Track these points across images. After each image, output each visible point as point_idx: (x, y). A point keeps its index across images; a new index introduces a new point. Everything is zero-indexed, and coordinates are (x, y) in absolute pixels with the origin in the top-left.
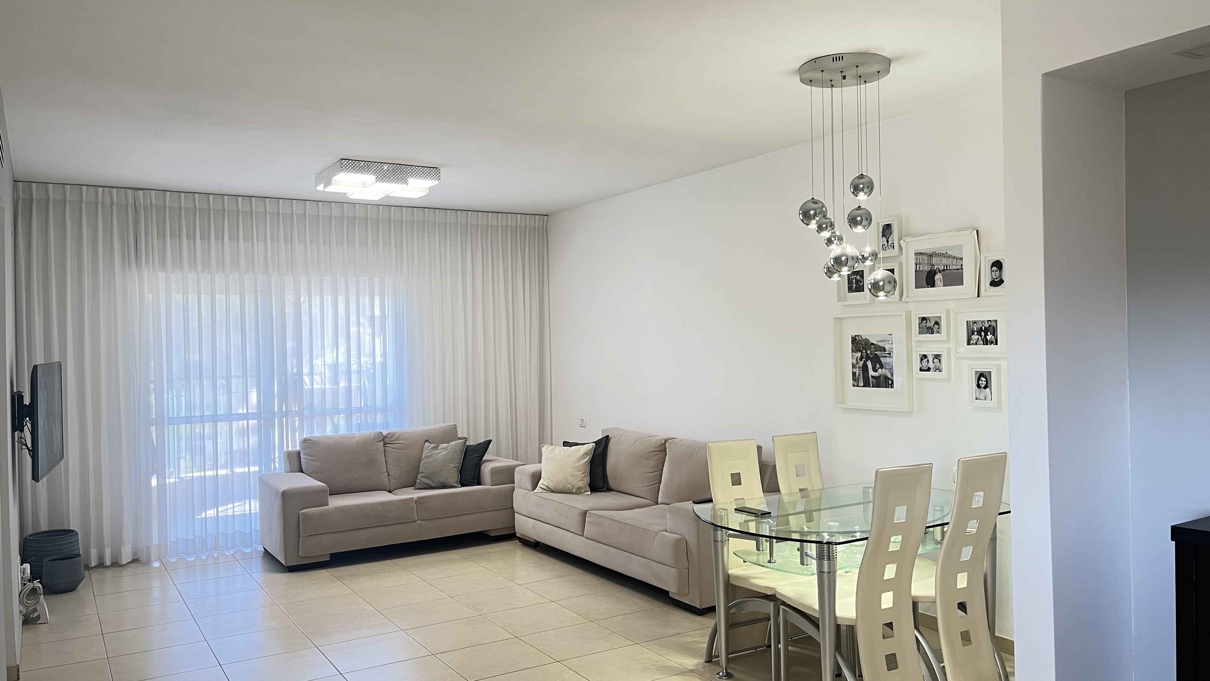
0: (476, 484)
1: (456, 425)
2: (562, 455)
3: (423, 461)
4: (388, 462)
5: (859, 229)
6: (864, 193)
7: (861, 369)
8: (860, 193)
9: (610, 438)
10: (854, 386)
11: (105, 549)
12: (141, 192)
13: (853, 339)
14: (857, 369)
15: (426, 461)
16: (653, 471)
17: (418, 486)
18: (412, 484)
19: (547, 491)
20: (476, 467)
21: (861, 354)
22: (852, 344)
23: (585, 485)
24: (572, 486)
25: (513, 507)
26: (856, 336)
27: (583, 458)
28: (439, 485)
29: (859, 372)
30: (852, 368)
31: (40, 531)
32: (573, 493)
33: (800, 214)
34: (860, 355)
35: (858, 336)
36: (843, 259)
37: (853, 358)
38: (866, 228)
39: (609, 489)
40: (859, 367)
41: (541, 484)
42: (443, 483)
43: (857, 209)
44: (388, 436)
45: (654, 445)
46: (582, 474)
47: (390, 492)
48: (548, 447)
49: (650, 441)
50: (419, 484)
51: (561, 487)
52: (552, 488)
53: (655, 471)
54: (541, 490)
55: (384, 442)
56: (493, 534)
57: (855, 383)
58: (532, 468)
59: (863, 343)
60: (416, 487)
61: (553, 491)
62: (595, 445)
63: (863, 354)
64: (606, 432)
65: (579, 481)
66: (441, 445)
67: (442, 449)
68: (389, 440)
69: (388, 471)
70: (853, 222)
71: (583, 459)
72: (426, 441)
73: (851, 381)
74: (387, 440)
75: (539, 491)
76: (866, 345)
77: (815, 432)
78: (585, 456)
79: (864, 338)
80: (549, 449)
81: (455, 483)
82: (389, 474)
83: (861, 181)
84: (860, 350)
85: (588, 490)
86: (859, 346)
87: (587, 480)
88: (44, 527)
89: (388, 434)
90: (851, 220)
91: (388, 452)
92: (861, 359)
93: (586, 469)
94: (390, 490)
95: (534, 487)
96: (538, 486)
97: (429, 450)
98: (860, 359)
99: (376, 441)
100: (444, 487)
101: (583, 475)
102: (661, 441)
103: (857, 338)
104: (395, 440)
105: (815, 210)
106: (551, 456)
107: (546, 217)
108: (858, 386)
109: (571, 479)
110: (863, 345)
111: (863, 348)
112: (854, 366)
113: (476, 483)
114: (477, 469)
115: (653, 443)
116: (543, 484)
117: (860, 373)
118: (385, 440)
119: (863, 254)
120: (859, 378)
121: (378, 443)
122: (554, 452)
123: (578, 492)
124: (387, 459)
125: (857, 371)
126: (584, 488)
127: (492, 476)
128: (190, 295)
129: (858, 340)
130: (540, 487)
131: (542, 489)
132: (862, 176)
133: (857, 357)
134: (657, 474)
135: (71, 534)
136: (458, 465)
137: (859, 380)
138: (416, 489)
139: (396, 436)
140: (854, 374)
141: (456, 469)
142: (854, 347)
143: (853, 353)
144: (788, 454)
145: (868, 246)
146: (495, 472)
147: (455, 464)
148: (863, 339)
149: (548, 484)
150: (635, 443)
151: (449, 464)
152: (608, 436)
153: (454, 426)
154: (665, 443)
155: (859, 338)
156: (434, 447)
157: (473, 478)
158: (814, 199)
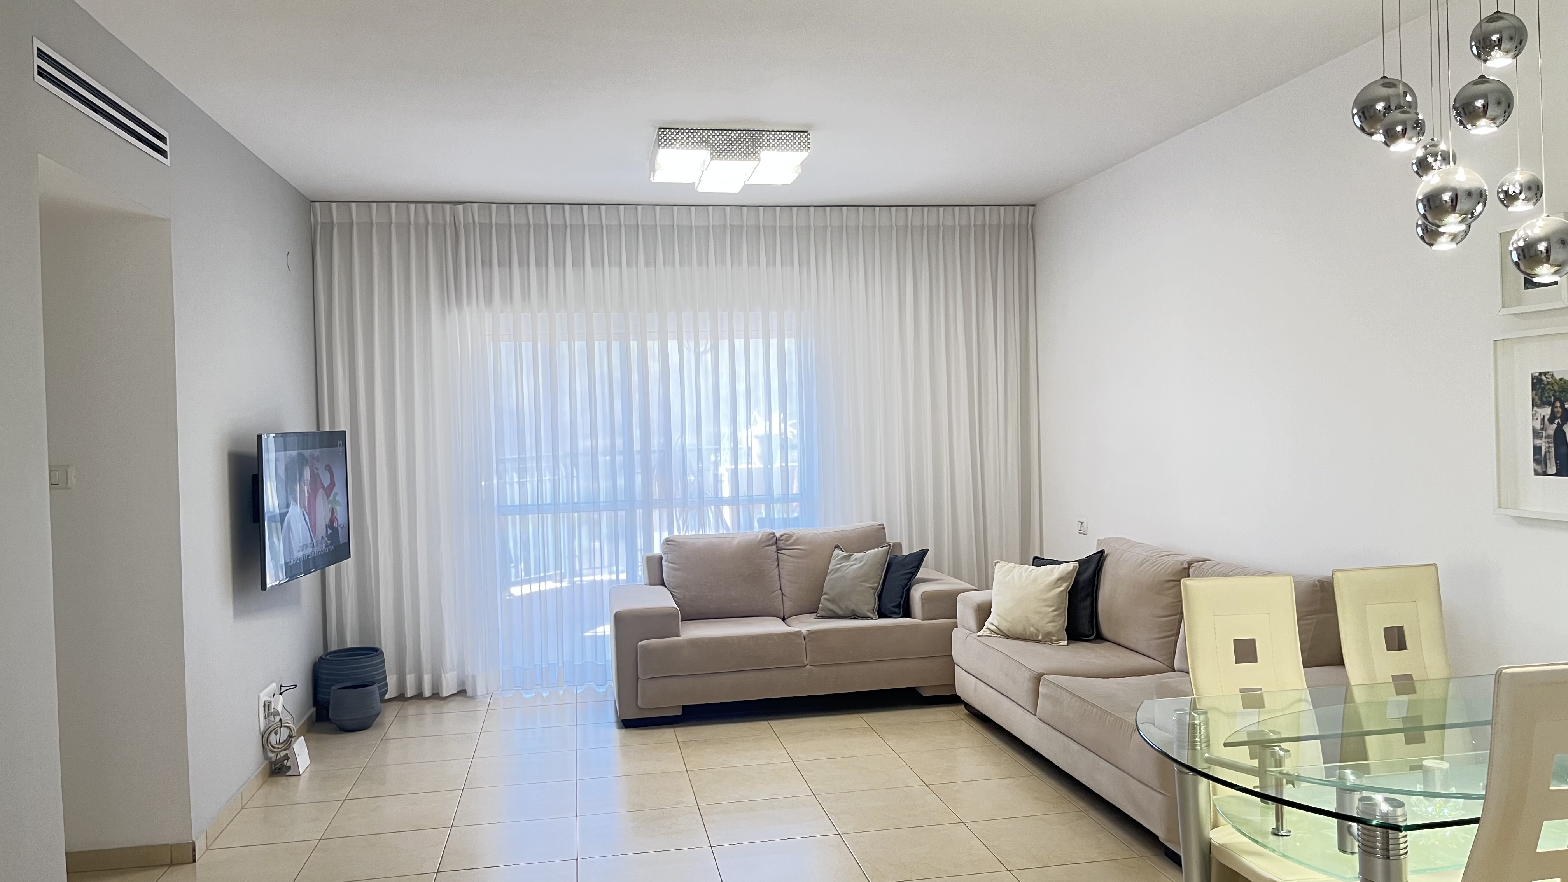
0: (900, 616)
1: (883, 525)
2: (1024, 578)
3: (829, 576)
4: (782, 575)
5: (1484, 128)
6: (1504, 51)
7: (1551, 440)
8: (1493, 53)
9: (1107, 555)
10: (1536, 473)
11: (423, 677)
12: (461, 207)
13: (1535, 381)
14: (1544, 440)
15: (833, 576)
16: (1165, 613)
17: (820, 613)
18: (812, 609)
19: (998, 635)
20: (903, 590)
21: (1552, 411)
22: (1532, 390)
23: (1058, 630)
24: (1037, 630)
25: (952, 655)
26: (1540, 374)
27: (1057, 586)
28: (848, 613)
29: (1547, 445)
30: (1533, 439)
31: (346, 647)
32: (1038, 642)
33: (1353, 115)
34: (1549, 412)
35: (1545, 374)
36: (1446, 197)
37: (1535, 418)
38: (1498, 122)
39: (1100, 638)
40: (1548, 437)
41: (988, 622)
42: (853, 610)
43: (1476, 83)
44: (782, 538)
45: (1169, 570)
46: (1054, 611)
47: (784, 619)
48: (1004, 564)
49: (1167, 562)
50: (822, 610)
51: (1019, 629)
52: (1006, 632)
53: (1171, 613)
54: (988, 633)
55: (777, 547)
56: (925, 693)
57: (1539, 468)
58: (980, 596)
59: (1556, 388)
60: (819, 615)
61: (1008, 636)
62: (1078, 565)
63: (1556, 410)
64: (1102, 544)
65: (1048, 623)
66: (856, 554)
67: (856, 560)
68: (783, 543)
69: (782, 589)
70: (1465, 114)
71: (1056, 588)
72: (837, 547)
73: (1531, 465)
74: (781, 544)
75: (986, 634)
76: (1562, 392)
77: (1435, 565)
78: (1059, 582)
79: (1558, 377)
80: (1005, 568)
81: (871, 612)
82: (784, 593)
83: (1493, 25)
84: (1551, 401)
85: (1064, 637)
86: (1547, 395)
87: (1063, 621)
88: (351, 642)
89: (782, 536)
90: (1461, 110)
91: (782, 561)
92: (1551, 420)
93: (1063, 603)
94: (784, 616)
95: (981, 627)
96: (985, 627)
97: (838, 560)
98: (1549, 420)
99: (764, 545)
100: (855, 616)
101: (1055, 613)
102: (1182, 564)
103: (1543, 377)
104: (791, 545)
105: (1387, 99)
106: (1007, 579)
107: (1031, 208)
108: (1545, 474)
109: (1035, 619)
110: (1555, 392)
111: (1556, 399)
112: (1536, 434)
113: (902, 614)
114: (903, 593)
115: (1169, 568)
116: (992, 624)
117: (1549, 447)
118: (777, 543)
119: (1505, 188)
120: (1548, 458)
121: (766, 548)
122: (1012, 573)
123: (1047, 640)
124: (780, 572)
125: (1544, 444)
126: (1056, 635)
127: (923, 605)
128: (523, 343)
129: (1546, 383)
130: (988, 628)
131: (991, 630)
132: (1498, 16)
133: (1544, 416)
134: (1175, 619)
135: (375, 653)
136: (876, 585)
137: (1548, 461)
138: (818, 617)
139: (794, 538)
140: (1537, 450)
141: (873, 591)
142: (1537, 397)
143: (1535, 408)
144: (1367, 606)
145: (1519, 169)
146: (927, 598)
147: (870, 584)
148: (1555, 380)
149: (998, 625)
150: (1141, 566)
151: (862, 584)
152: (1102, 552)
153: (881, 527)
154: (1189, 568)
155: (1547, 378)
156: (845, 557)
157: (898, 606)
158: (1387, 77)
